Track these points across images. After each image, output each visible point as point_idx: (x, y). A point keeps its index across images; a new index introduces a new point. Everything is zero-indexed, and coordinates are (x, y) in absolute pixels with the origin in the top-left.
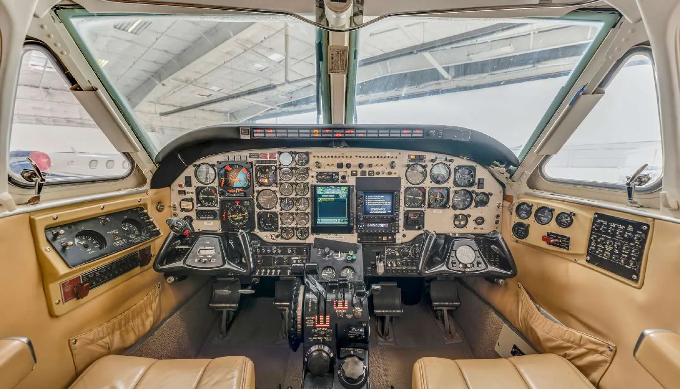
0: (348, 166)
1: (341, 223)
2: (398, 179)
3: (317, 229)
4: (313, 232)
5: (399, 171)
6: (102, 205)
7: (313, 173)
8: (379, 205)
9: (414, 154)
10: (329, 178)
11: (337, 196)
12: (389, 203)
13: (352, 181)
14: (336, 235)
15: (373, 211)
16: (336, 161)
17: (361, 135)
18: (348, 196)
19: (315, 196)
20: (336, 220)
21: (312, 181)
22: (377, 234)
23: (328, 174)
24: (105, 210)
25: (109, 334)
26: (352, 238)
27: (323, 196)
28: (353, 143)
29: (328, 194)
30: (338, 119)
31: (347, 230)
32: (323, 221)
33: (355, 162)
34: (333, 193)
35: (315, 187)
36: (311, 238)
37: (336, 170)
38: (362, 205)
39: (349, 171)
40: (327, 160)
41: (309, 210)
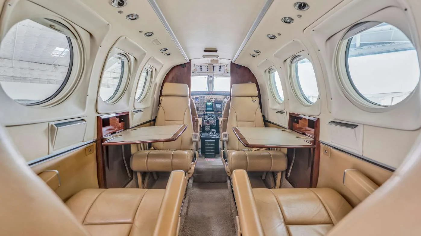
0: (213, 99)
2: (222, 101)
4: (206, 111)
5: (222, 100)
7: (206, 100)
8: (218, 106)
9: (225, 96)
10: (209, 101)
12: (220, 106)
13: (213, 101)
14: (210, 112)
15: (217, 107)
16: (210, 98)
17: (215, 93)
18: (213, 104)
19: (206, 104)
20: (210, 109)
21: (206, 101)
22: (219, 112)
23: (209, 100)
26: (213, 113)
28: (213, 94)
29: (209, 104)
30: (211, 90)
31: (212, 111)
32: (208, 109)
33: (214, 98)
35: (206, 103)
36: (205, 113)
37: (210, 99)
38: (215, 106)
39: (213, 100)
40: (208, 97)
41: (205, 107)
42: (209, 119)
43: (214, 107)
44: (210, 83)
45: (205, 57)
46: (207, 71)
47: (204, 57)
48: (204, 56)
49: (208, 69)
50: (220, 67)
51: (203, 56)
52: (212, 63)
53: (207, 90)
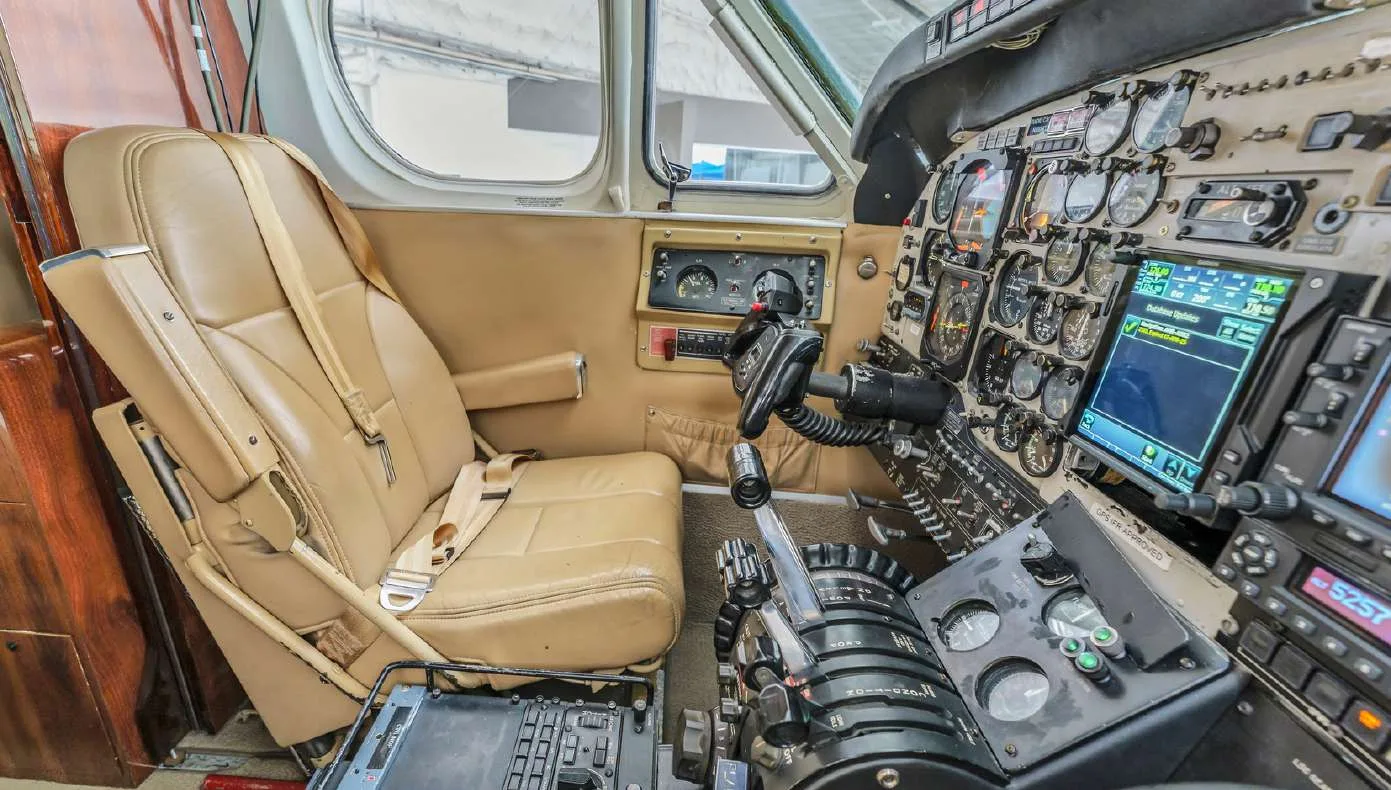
1: (1161, 475)
6: (739, 232)
11: (1211, 320)
14: (1141, 531)
20: (1150, 450)
24: (742, 242)
25: (693, 437)
27: (1150, 308)
29: (1176, 302)
34: (1199, 300)
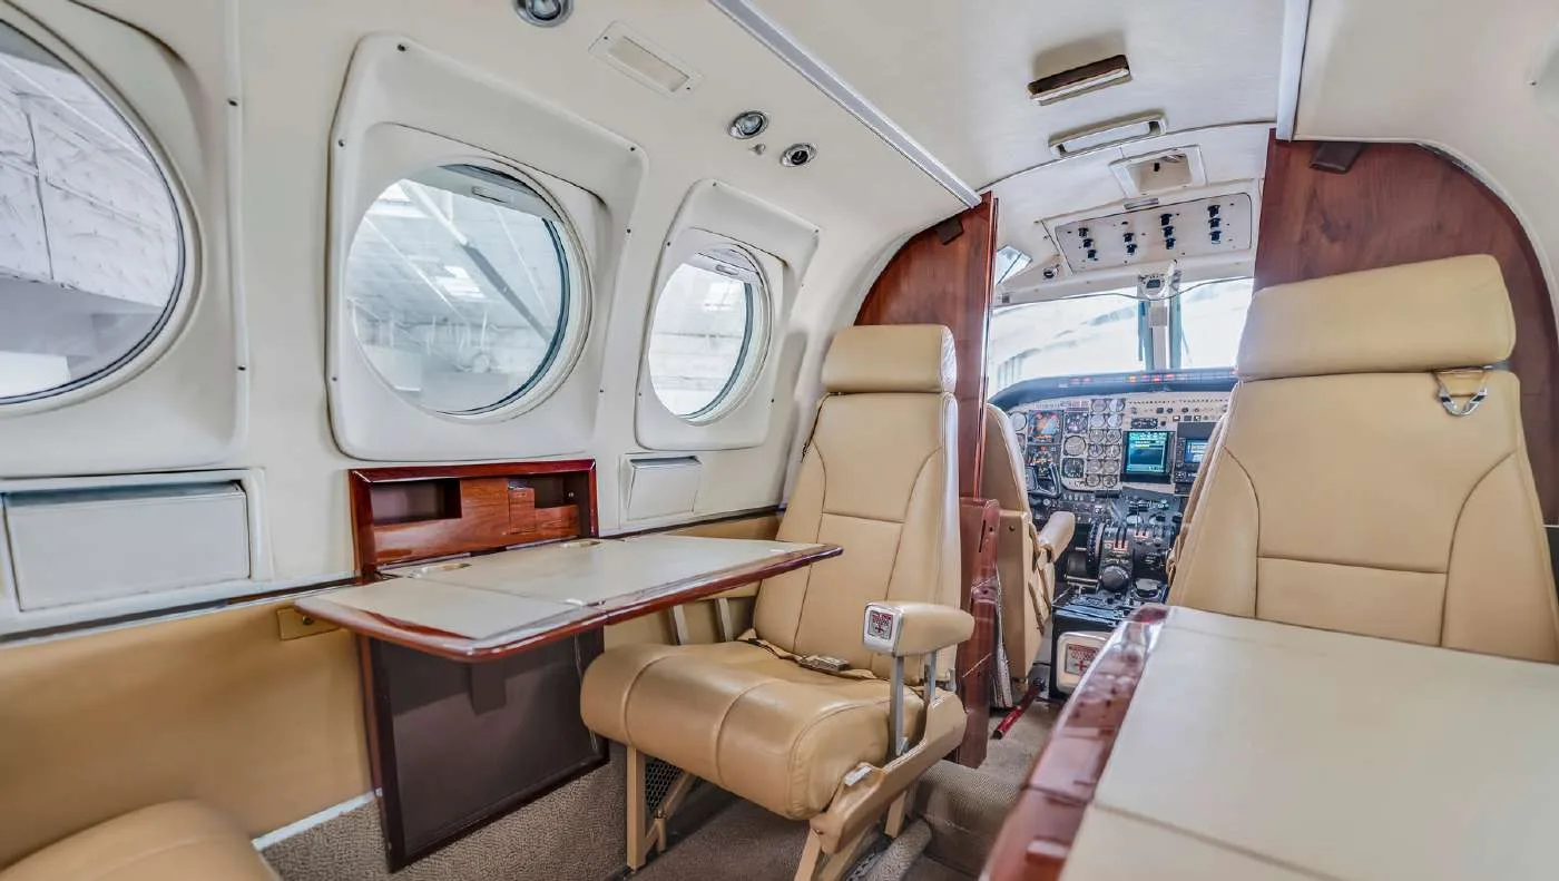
0: (1170, 411)
1: (1155, 472)
3: (1126, 477)
4: (1121, 480)
7: (1129, 420)
10: (1148, 425)
11: (1153, 442)
13: (1172, 427)
14: (1148, 485)
15: (1196, 458)
16: (1155, 407)
17: (1182, 376)
18: (1167, 442)
19: (1127, 443)
20: (1150, 469)
21: (1126, 427)
23: (1145, 420)
26: (1165, 489)
27: (1137, 442)
28: (1176, 387)
29: (1140, 441)
30: (1163, 364)
31: (1164, 479)
32: (1132, 468)
33: (1178, 407)
34: (1149, 439)
35: (1128, 434)
36: (1119, 486)
37: (1155, 415)
38: (1184, 453)
39: (1170, 416)
40: (1145, 405)
41: (1120, 457)
42: (1133, 520)
43: (1174, 455)
44: (1157, 323)
45: (1069, 145)
46: (1125, 255)
47: (1061, 148)
48: (1059, 143)
49: (1128, 237)
50: (1213, 210)
51: (1052, 140)
52: (1151, 193)
53: (1142, 366)
